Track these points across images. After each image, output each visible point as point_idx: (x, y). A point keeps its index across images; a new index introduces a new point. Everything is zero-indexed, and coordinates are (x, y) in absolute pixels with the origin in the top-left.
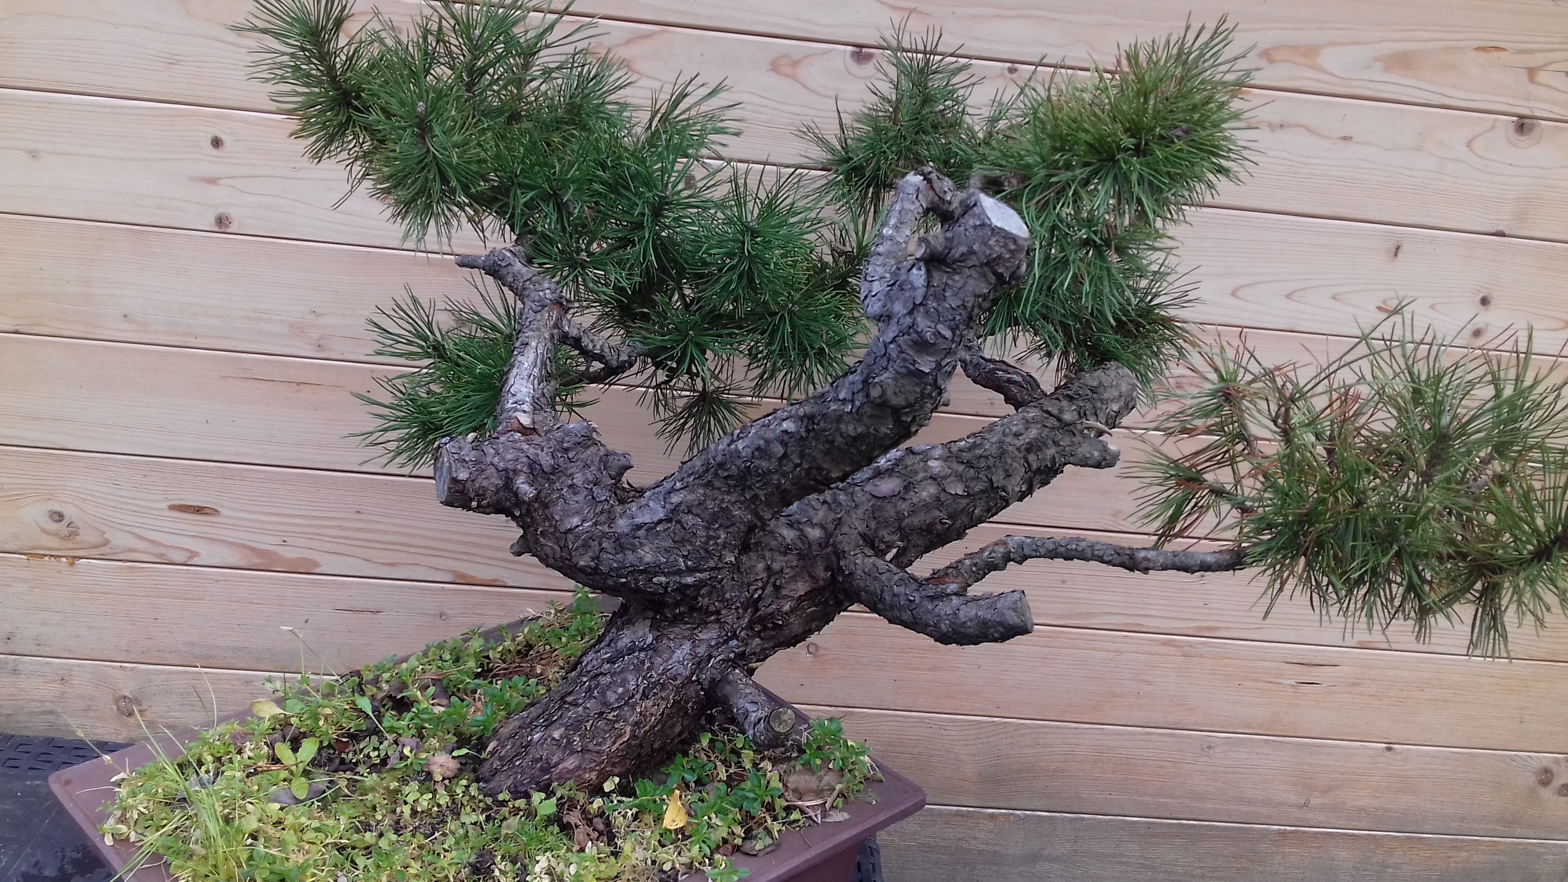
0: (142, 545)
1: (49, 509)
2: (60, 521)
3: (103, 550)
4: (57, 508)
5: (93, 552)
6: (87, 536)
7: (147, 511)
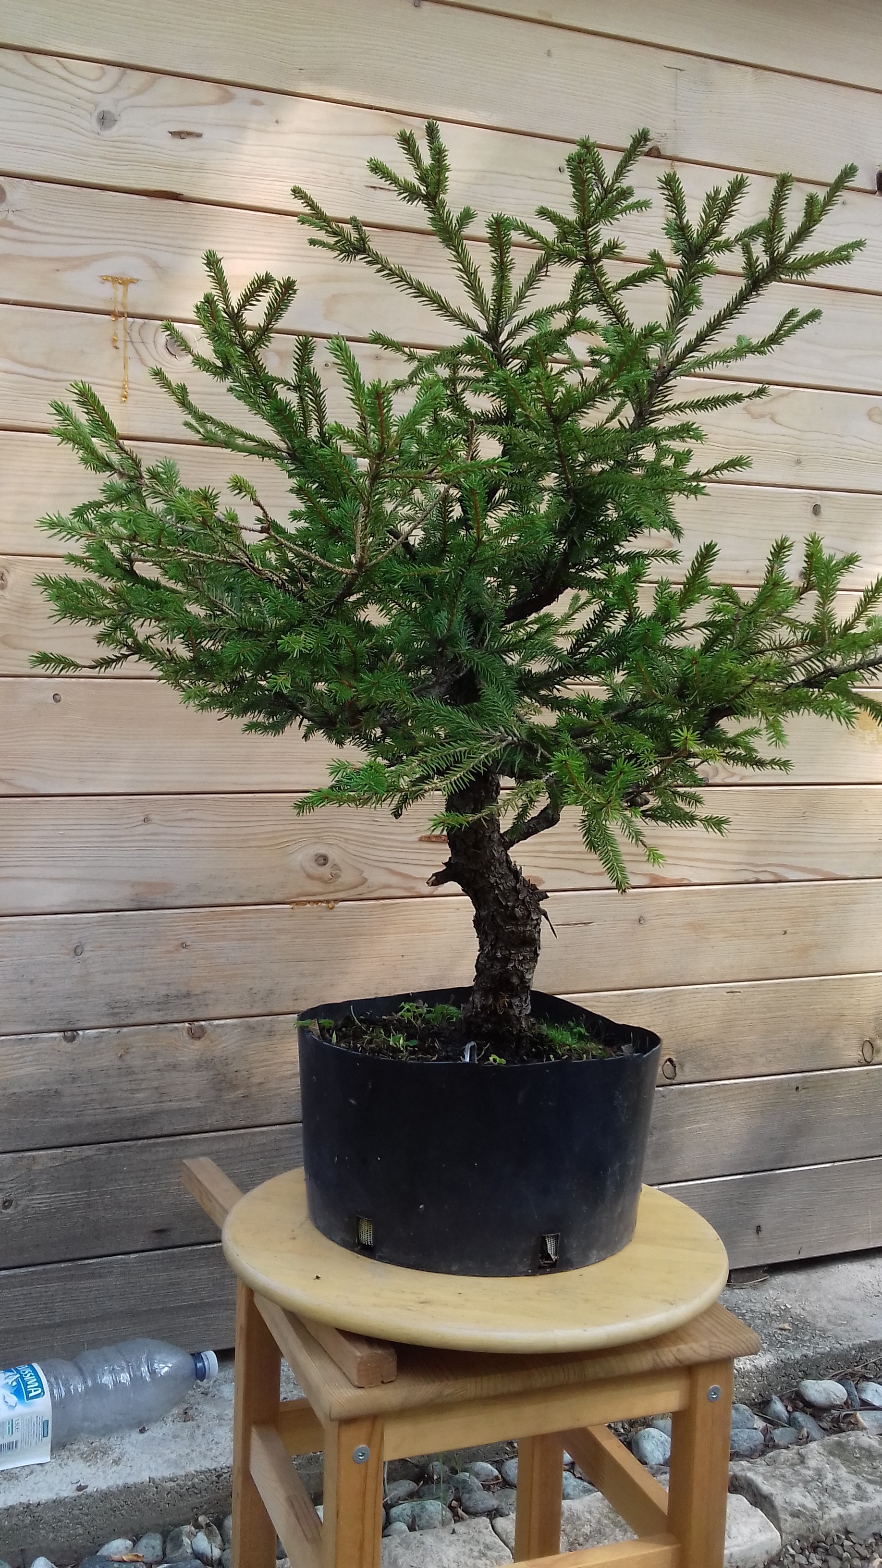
0: (394, 880)
1: (315, 853)
2: (324, 865)
3: (360, 890)
4: (323, 851)
5: (352, 894)
6: (348, 877)
7: (401, 845)
